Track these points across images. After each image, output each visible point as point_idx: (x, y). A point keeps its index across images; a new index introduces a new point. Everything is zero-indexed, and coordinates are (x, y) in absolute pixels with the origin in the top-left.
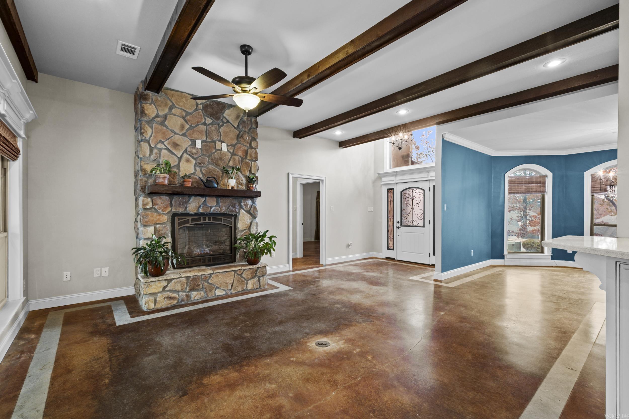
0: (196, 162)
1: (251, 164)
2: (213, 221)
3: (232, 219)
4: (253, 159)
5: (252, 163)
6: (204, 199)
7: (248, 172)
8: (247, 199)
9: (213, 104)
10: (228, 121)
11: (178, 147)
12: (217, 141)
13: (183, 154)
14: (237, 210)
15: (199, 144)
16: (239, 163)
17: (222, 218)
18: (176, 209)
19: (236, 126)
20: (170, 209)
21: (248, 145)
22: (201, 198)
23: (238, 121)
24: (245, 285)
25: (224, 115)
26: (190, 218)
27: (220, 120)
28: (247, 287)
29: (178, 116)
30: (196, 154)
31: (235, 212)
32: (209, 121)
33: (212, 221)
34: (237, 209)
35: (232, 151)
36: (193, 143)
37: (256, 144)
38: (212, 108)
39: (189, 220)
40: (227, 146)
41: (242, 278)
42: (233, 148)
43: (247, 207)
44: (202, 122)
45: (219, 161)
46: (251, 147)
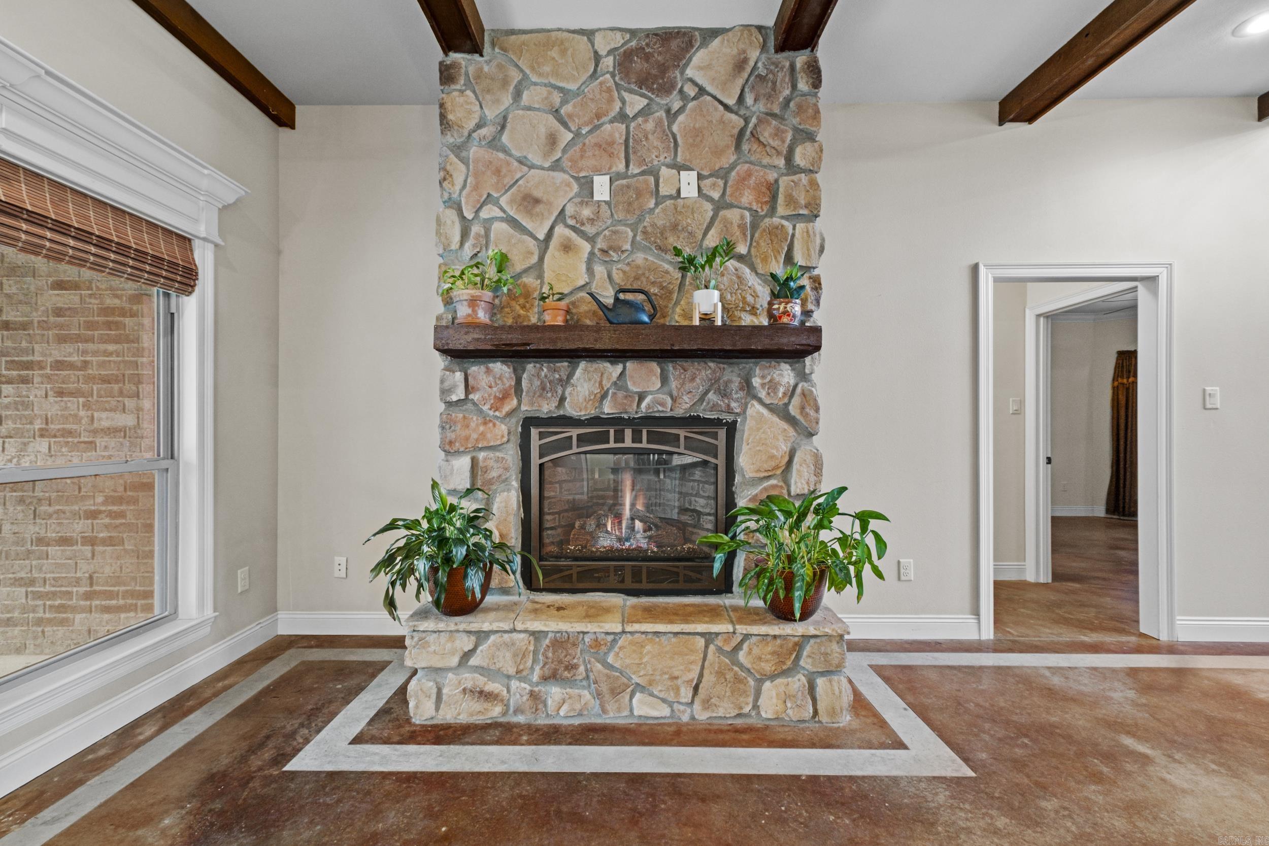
0: (593, 247)
1: (790, 231)
2: (648, 442)
3: (715, 436)
4: (801, 212)
5: (794, 228)
6: (619, 368)
7: (778, 262)
8: (773, 363)
9: (647, 45)
10: (702, 91)
11: (539, 208)
12: (663, 168)
13: (552, 229)
14: (733, 405)
15: (602, 188)
16: (744, 234)
17: (682, 433)
18: (532, 404)
19: (731, 102)
20: (515, 402)
21: (781, 162)
22: (608, 365)
23: (740, 82)
24: (751, 700)
25: (690, 72)
26: (574, 432)
27: (675, 93)
28: (756, 707)
29: (538, 110)
30: (591, 221)
31: (729, 411)
32: (636, 103)
33: (644, 445)
34: (737, 400)
35: (716, 195)
36: (587, 186)
37: (814, 154)
38: (647, 57)
39: (571, 437)
40: (700, 177)
41: (736, 668)
42: (721, 183)
43: (775, 393)
44: (612, 114)
45: (668, 234)
46: (791, 167)
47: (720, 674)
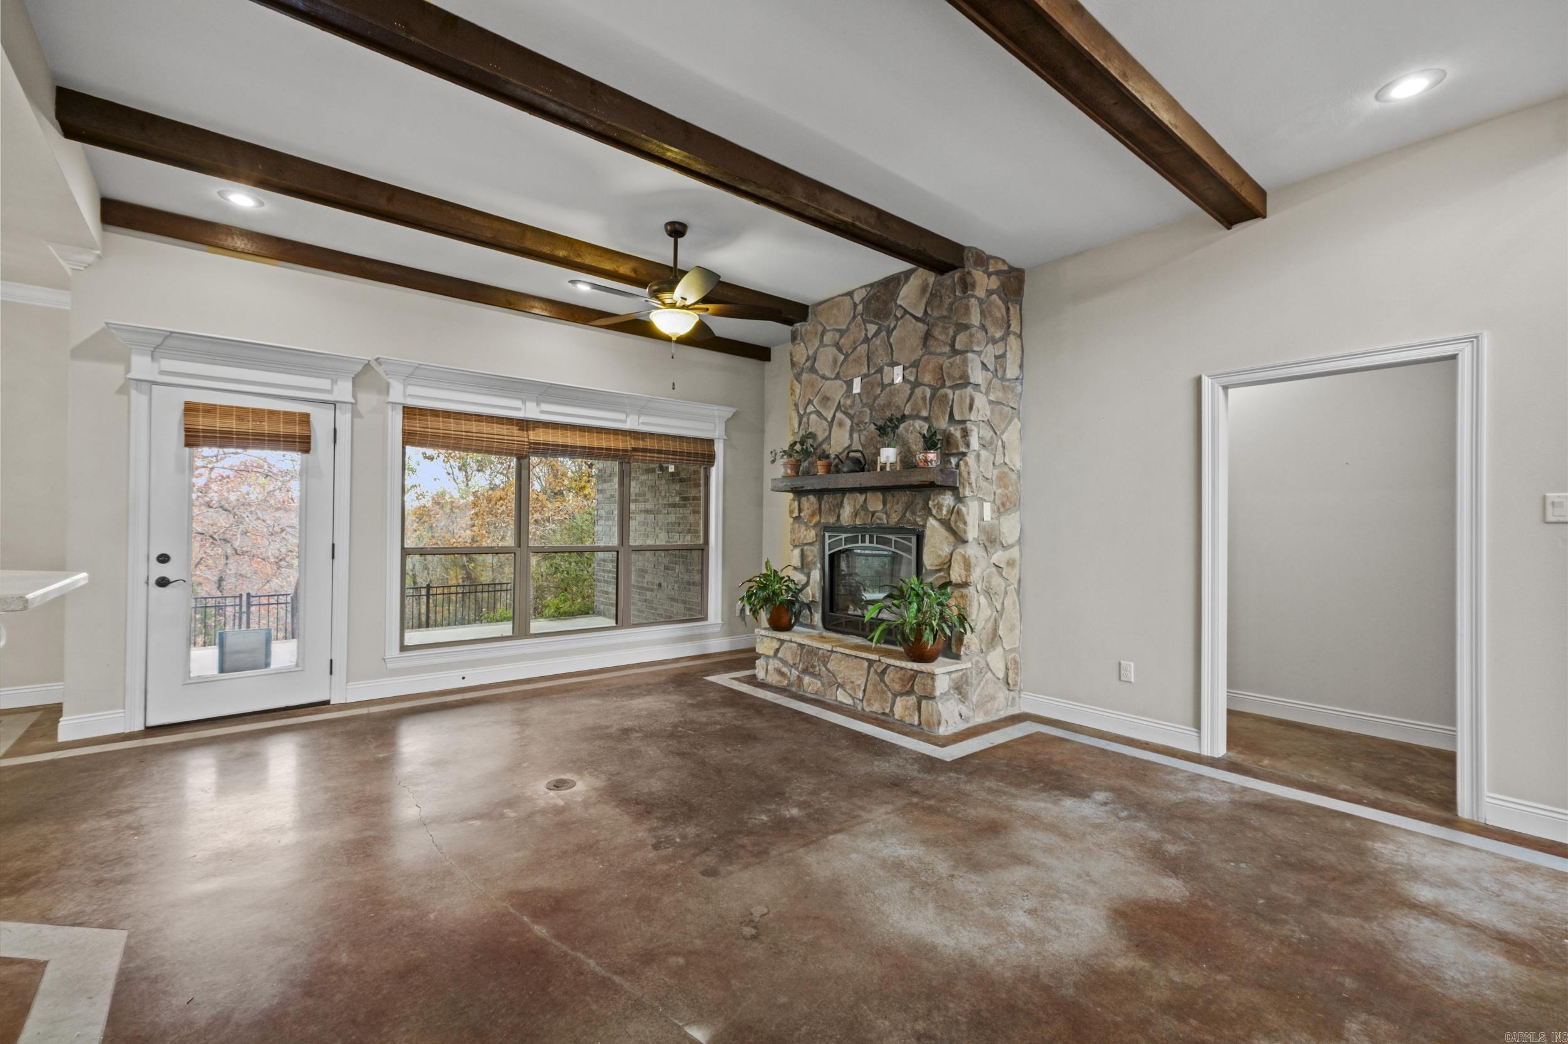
0: (852, 422)
1: (951, 398)
2: (877, 543)
3: (910, 540)
4: (958, 382)
5: (954, 394)
6: (863, 497)
7: (944, 419)
8: (938, 491)
9: (878, 291)
10: (906, 312)
11: (830, 403)
12: (885, 367)
13: (834, 416)
14: (918, 519)
15: (857, 385)
16: (925, 404)
17: (893, 538)
18: (825, 518)
19: (920, 315)
20: (818, 518)
21: (947, 349)
22: (858, 494)
23: (924, 301)
24: (889, 705)
25: (899, 302)
26: (843, 536)
27: (891, 317)
29: (830, 345)
30: (851, 407)
31: (916, 523)
32: (872, 328)
33: (875, 545)
34: (920, 516)
35: (912, 379)
36: (850, 384)
37: (966, 340)
38: (878, 299)
39: (841, 539)
40: (904, 369)
41: (882, 684)
42: (914, 370)
43: (941, 511)
44: (861, 339)
45: (886, 410)
46: (955, 352)
47: (875, 685)
